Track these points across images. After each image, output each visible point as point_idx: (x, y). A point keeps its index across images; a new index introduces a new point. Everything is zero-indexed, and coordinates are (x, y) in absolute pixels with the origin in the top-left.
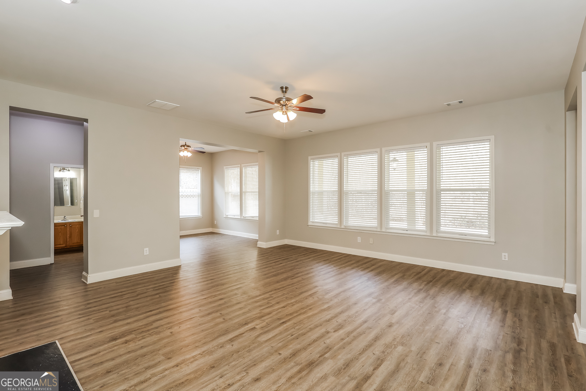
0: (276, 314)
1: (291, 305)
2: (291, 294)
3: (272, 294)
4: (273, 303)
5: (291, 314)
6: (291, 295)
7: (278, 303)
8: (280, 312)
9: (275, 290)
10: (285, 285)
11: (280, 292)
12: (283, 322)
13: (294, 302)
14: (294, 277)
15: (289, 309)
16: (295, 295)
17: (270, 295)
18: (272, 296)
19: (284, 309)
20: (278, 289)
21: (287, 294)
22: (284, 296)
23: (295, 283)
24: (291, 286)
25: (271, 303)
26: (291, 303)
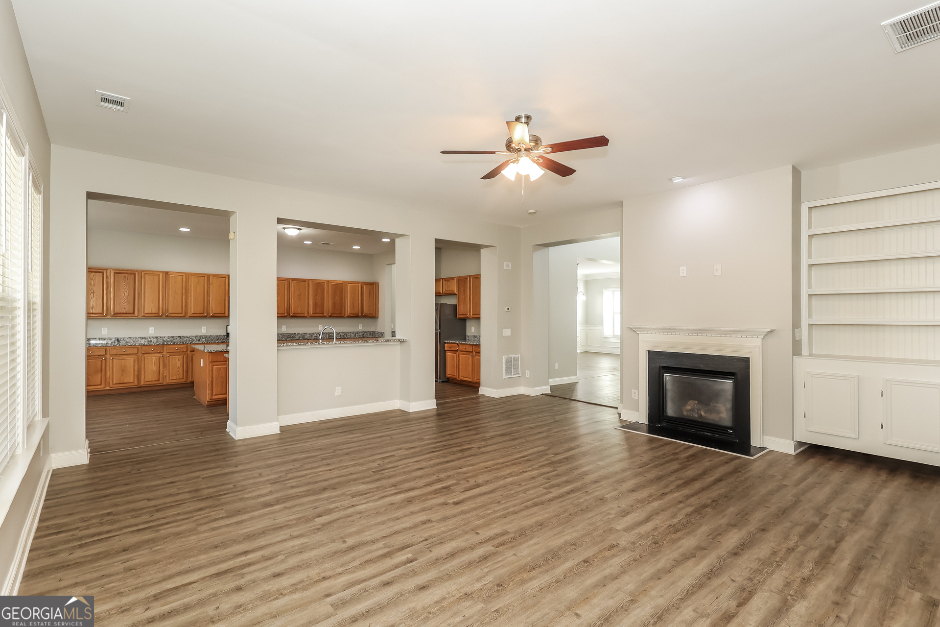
0: (534, 465)
1: (513, 474)
2: (512, 492)
3: (546, 494)
4: (540, 478)
5: (515, 464)
6: (511, 490)
7: (533, 478)
8: (529, 467)
9: (542, 503)
10: (524, 513)
11: (532, 497)
12: (524, 457)
13: (508, 478)
14: (496, 542)
15: (516, 469)
16: (506, 488)
17: (550, 493)
18: (545, 491)
19: (523, 470)
20: (536, 505)
21: (519, 492)
22: (524, 488)
23: (500, 517)
24: (511, 510)
25: (544, 478)
26: (512, 476)
